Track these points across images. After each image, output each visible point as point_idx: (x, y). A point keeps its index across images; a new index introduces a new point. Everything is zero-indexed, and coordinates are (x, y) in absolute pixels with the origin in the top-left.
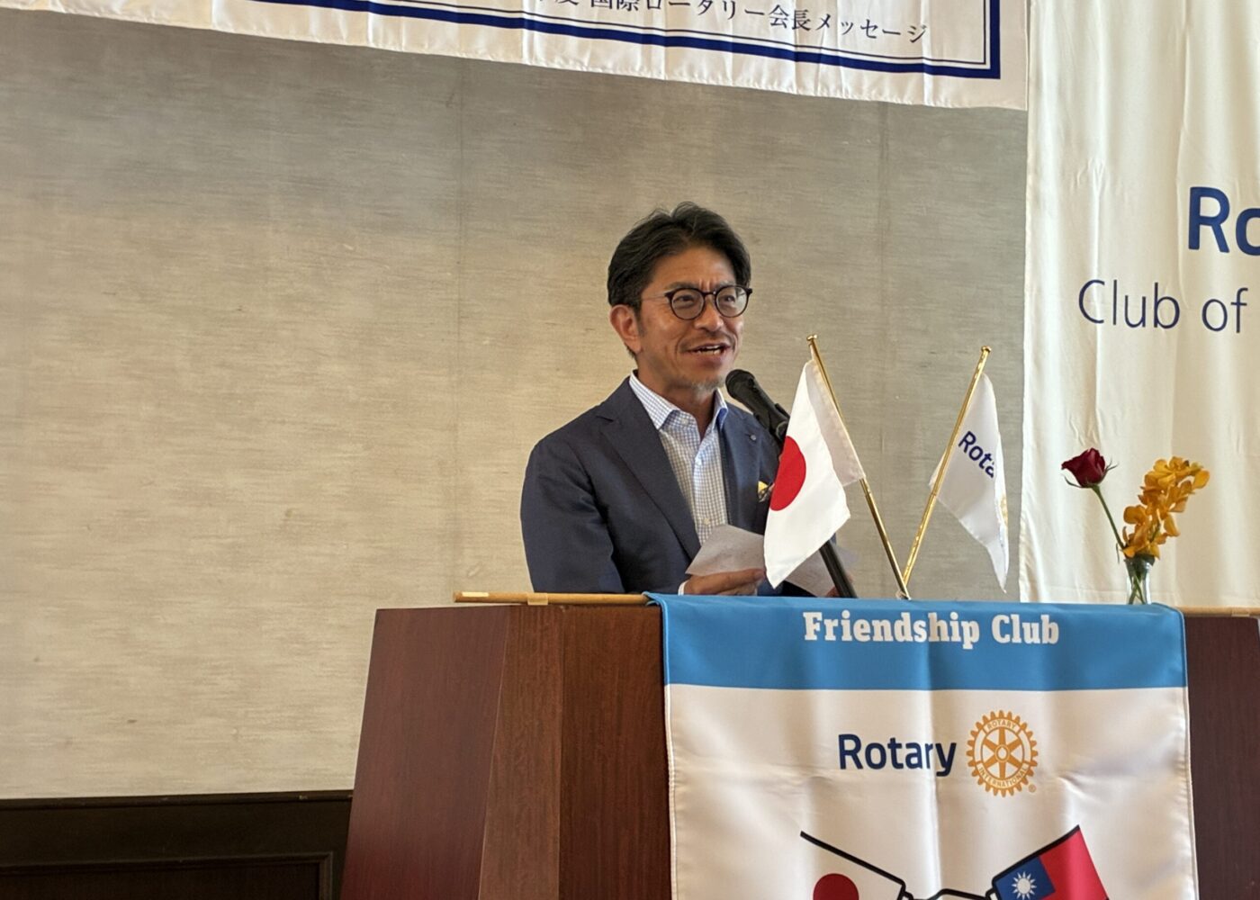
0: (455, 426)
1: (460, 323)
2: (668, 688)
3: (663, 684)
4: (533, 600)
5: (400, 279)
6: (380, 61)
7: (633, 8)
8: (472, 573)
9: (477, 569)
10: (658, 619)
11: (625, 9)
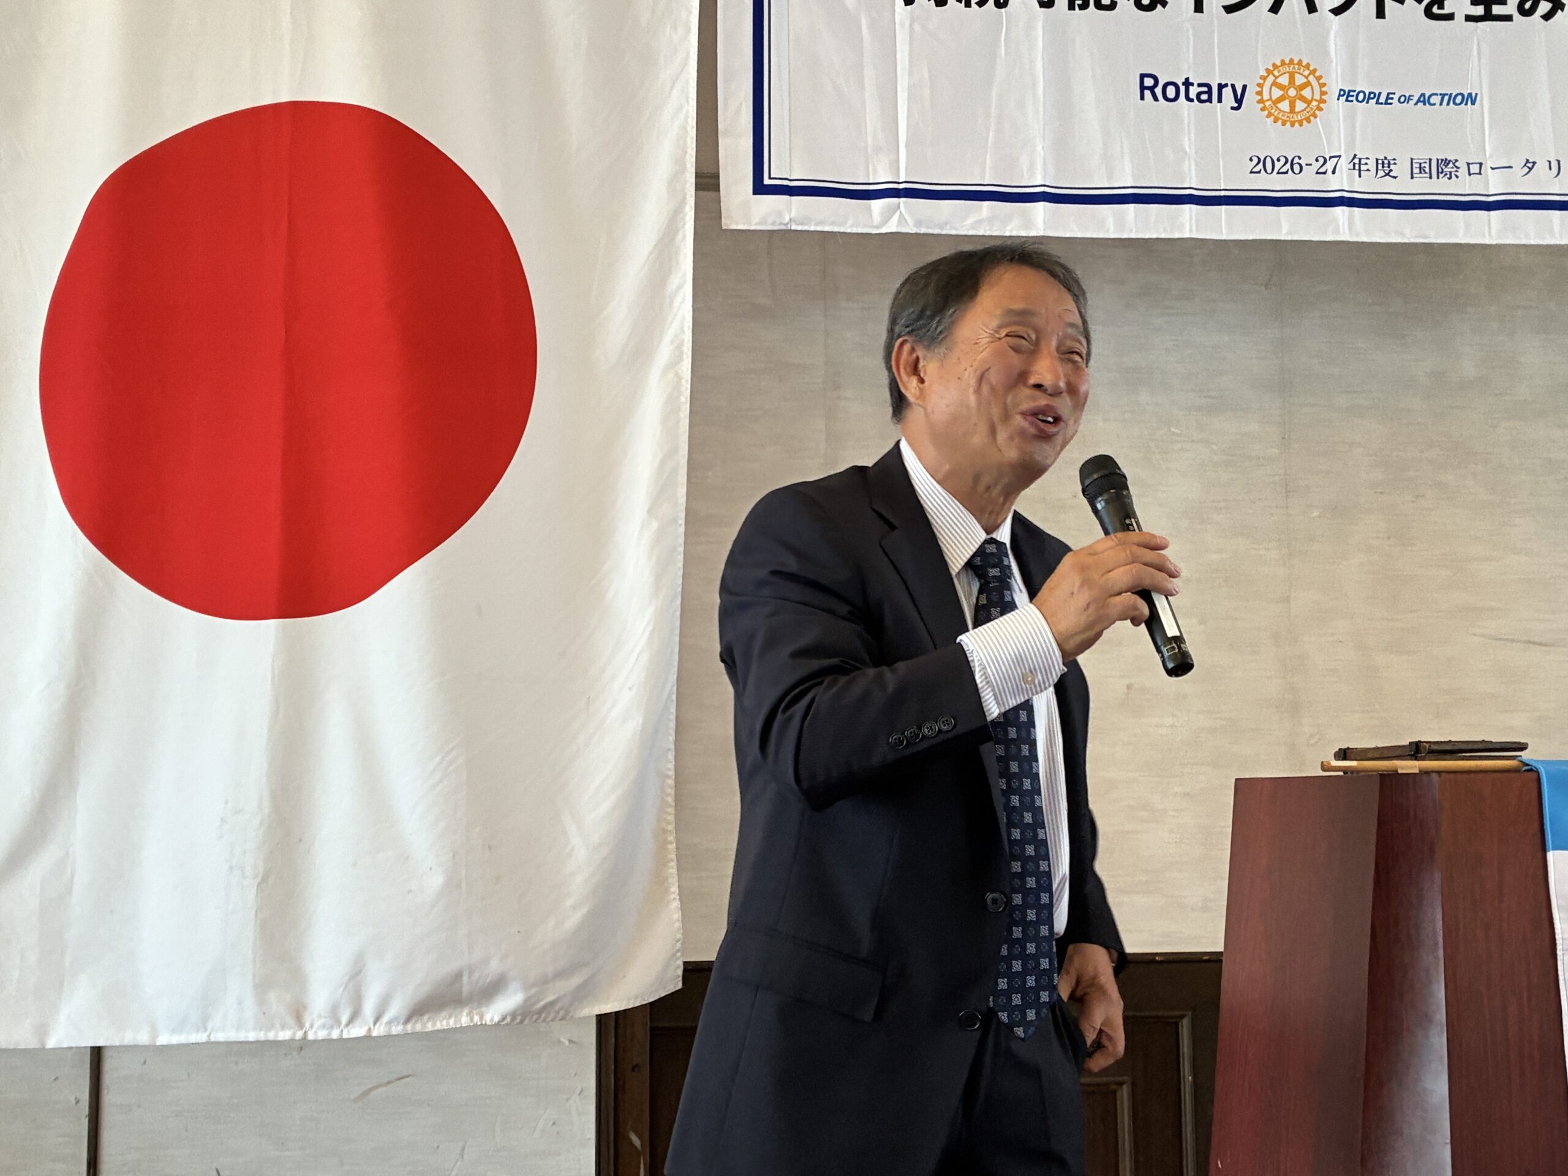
0: (1287, 600)
1: (1287, 497)
2: (1551, 855)
3: (1544, 850)
4: (1402, 768)
5: (1226, 458)
6: (1198, 251)
7: (1453, 176)
8: (1312, 742)
9: (1318, 737)
10: (1535, 785)
11: (1445, 178)
